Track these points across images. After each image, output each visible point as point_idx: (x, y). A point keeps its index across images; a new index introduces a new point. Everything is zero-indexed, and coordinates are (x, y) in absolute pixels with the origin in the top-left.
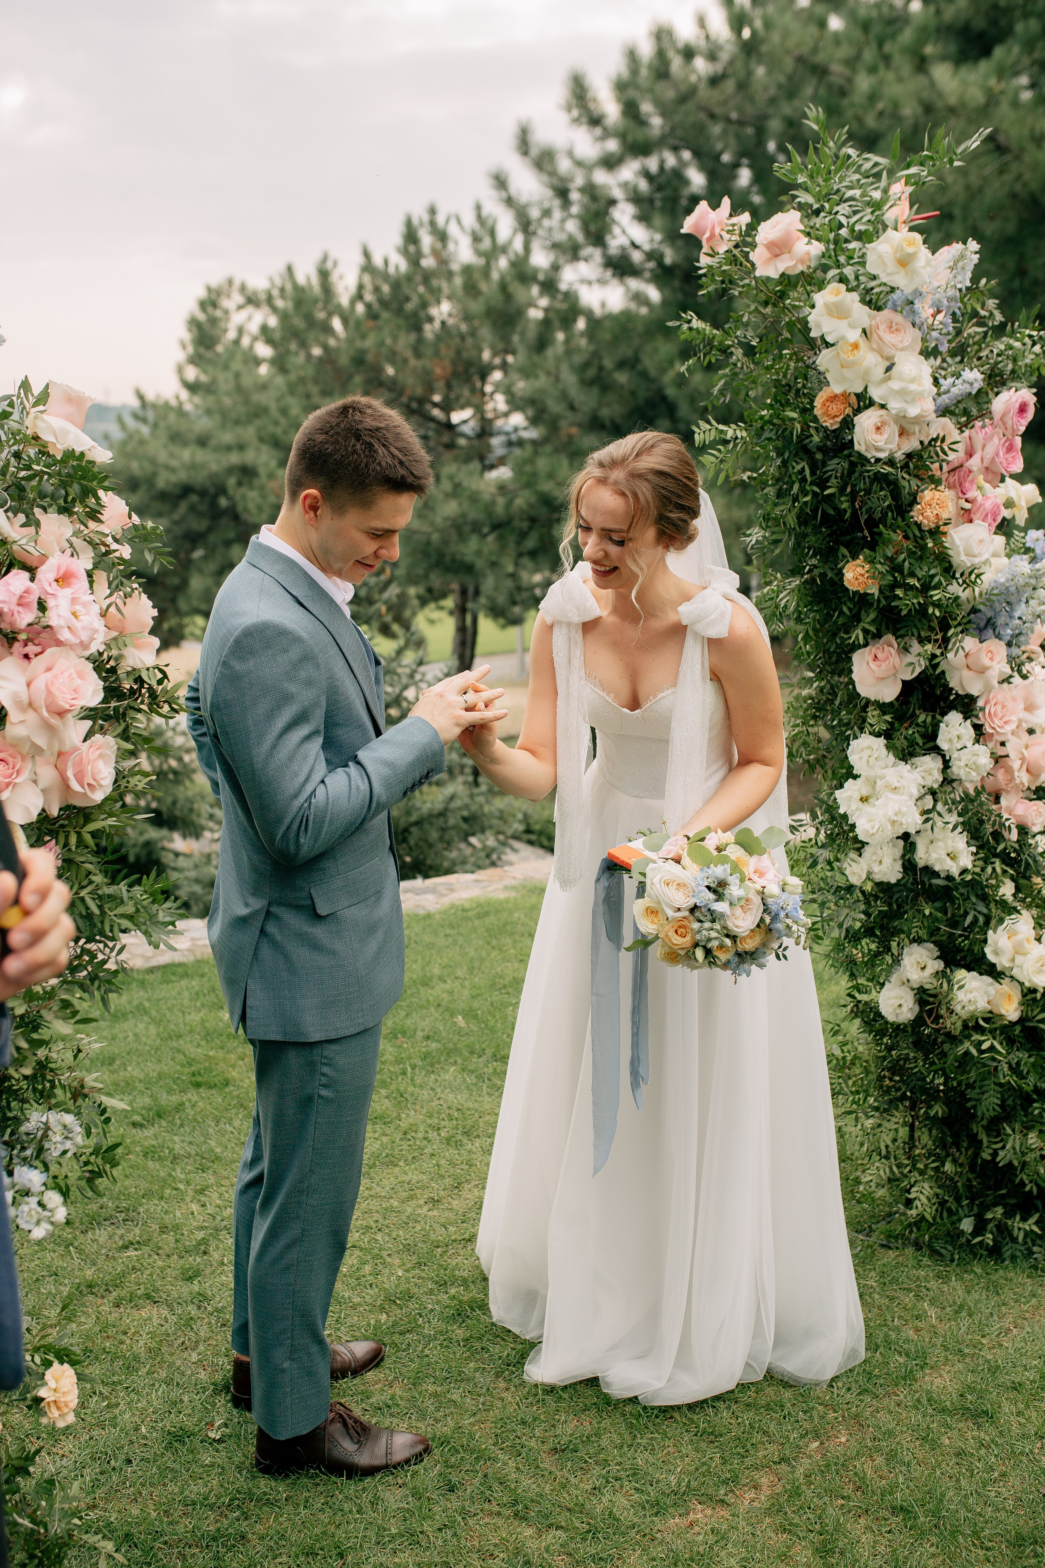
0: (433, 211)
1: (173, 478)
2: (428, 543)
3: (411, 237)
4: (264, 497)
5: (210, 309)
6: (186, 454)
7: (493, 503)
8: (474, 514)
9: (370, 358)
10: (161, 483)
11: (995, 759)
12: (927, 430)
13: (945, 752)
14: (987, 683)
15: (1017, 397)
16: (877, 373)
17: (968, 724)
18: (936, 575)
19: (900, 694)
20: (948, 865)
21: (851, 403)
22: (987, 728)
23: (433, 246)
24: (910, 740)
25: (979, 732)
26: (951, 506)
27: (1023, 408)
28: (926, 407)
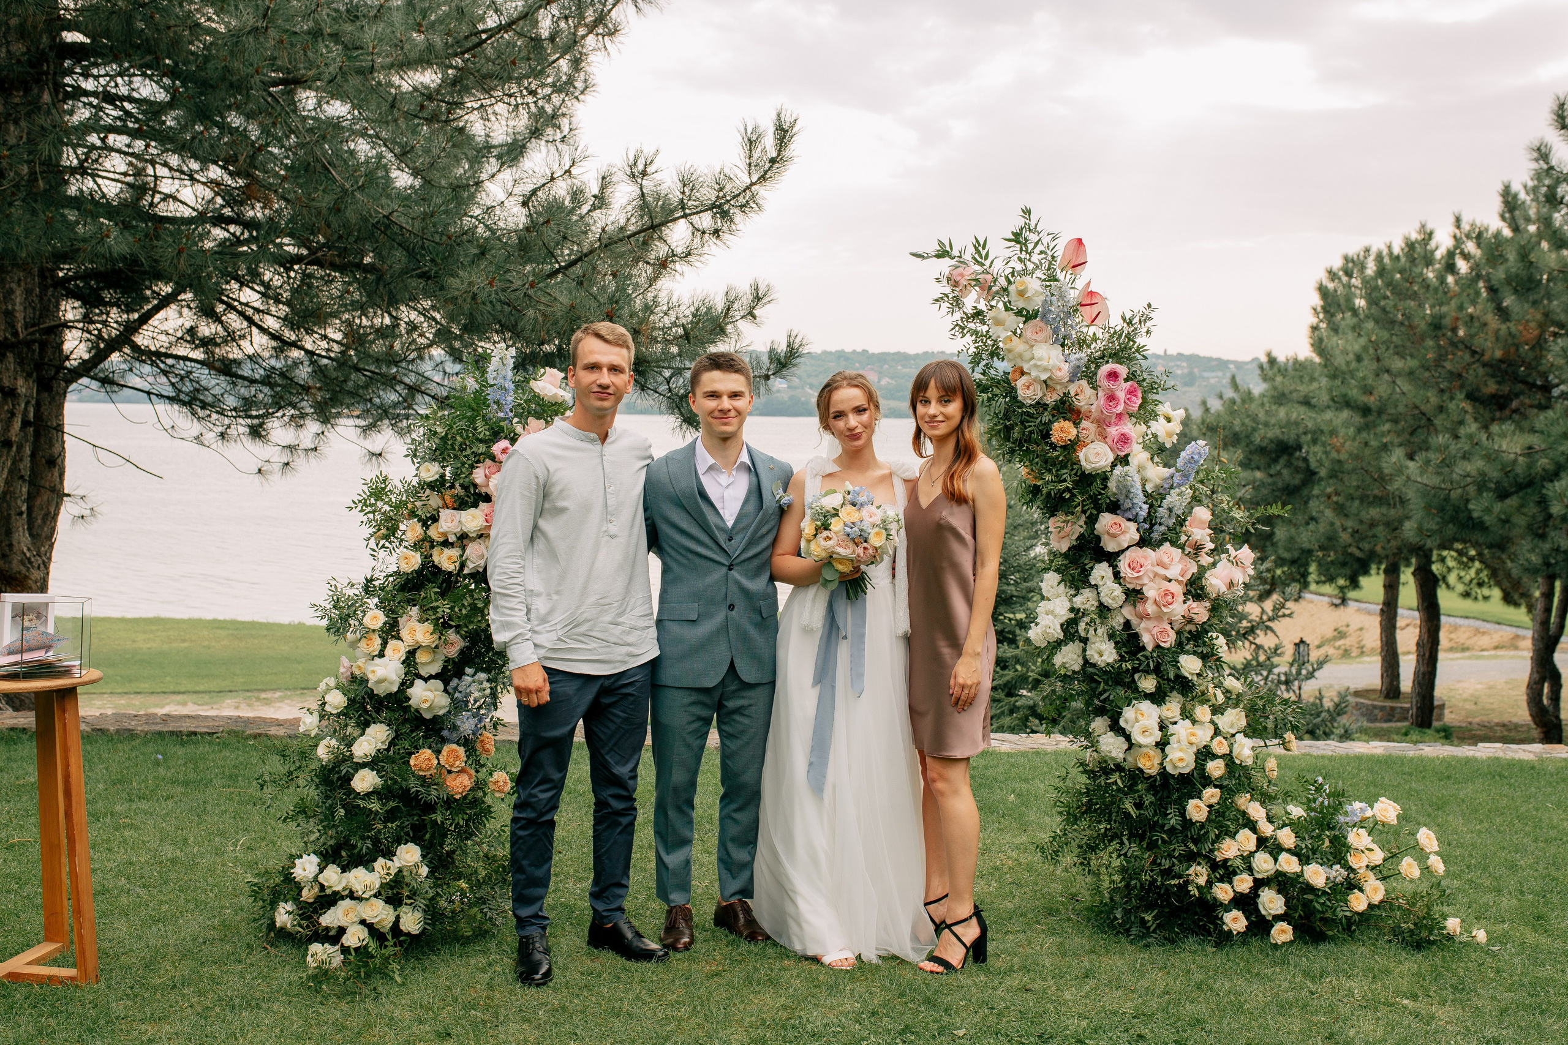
1: (1270, 434)
2: (1447, 499)
3: (1510, 204)
4: (1326, 453)
5: (1345, 279)
6: (1282, 412)
7: (1515, 461)
8: (1494, 474)
9: (1447, 321)
10: (1257, 439)
11: (1126, 594)
12: (1066, 387)
13: (1096, 587)
14: (1119, 544)
15: (1105, 369)
16: (1027, 355)
17: (1110, 571)
18: (1065, 473)
19: (1070, 549)
20: (1095, 658)
21: (1023, 373)
22: (1122, 575)
23: (1538, 212)
24: (1073, 577)
25: (1117, 575)
26: (1074, 432)
27: (1113, 375)
28: (1059, 374)
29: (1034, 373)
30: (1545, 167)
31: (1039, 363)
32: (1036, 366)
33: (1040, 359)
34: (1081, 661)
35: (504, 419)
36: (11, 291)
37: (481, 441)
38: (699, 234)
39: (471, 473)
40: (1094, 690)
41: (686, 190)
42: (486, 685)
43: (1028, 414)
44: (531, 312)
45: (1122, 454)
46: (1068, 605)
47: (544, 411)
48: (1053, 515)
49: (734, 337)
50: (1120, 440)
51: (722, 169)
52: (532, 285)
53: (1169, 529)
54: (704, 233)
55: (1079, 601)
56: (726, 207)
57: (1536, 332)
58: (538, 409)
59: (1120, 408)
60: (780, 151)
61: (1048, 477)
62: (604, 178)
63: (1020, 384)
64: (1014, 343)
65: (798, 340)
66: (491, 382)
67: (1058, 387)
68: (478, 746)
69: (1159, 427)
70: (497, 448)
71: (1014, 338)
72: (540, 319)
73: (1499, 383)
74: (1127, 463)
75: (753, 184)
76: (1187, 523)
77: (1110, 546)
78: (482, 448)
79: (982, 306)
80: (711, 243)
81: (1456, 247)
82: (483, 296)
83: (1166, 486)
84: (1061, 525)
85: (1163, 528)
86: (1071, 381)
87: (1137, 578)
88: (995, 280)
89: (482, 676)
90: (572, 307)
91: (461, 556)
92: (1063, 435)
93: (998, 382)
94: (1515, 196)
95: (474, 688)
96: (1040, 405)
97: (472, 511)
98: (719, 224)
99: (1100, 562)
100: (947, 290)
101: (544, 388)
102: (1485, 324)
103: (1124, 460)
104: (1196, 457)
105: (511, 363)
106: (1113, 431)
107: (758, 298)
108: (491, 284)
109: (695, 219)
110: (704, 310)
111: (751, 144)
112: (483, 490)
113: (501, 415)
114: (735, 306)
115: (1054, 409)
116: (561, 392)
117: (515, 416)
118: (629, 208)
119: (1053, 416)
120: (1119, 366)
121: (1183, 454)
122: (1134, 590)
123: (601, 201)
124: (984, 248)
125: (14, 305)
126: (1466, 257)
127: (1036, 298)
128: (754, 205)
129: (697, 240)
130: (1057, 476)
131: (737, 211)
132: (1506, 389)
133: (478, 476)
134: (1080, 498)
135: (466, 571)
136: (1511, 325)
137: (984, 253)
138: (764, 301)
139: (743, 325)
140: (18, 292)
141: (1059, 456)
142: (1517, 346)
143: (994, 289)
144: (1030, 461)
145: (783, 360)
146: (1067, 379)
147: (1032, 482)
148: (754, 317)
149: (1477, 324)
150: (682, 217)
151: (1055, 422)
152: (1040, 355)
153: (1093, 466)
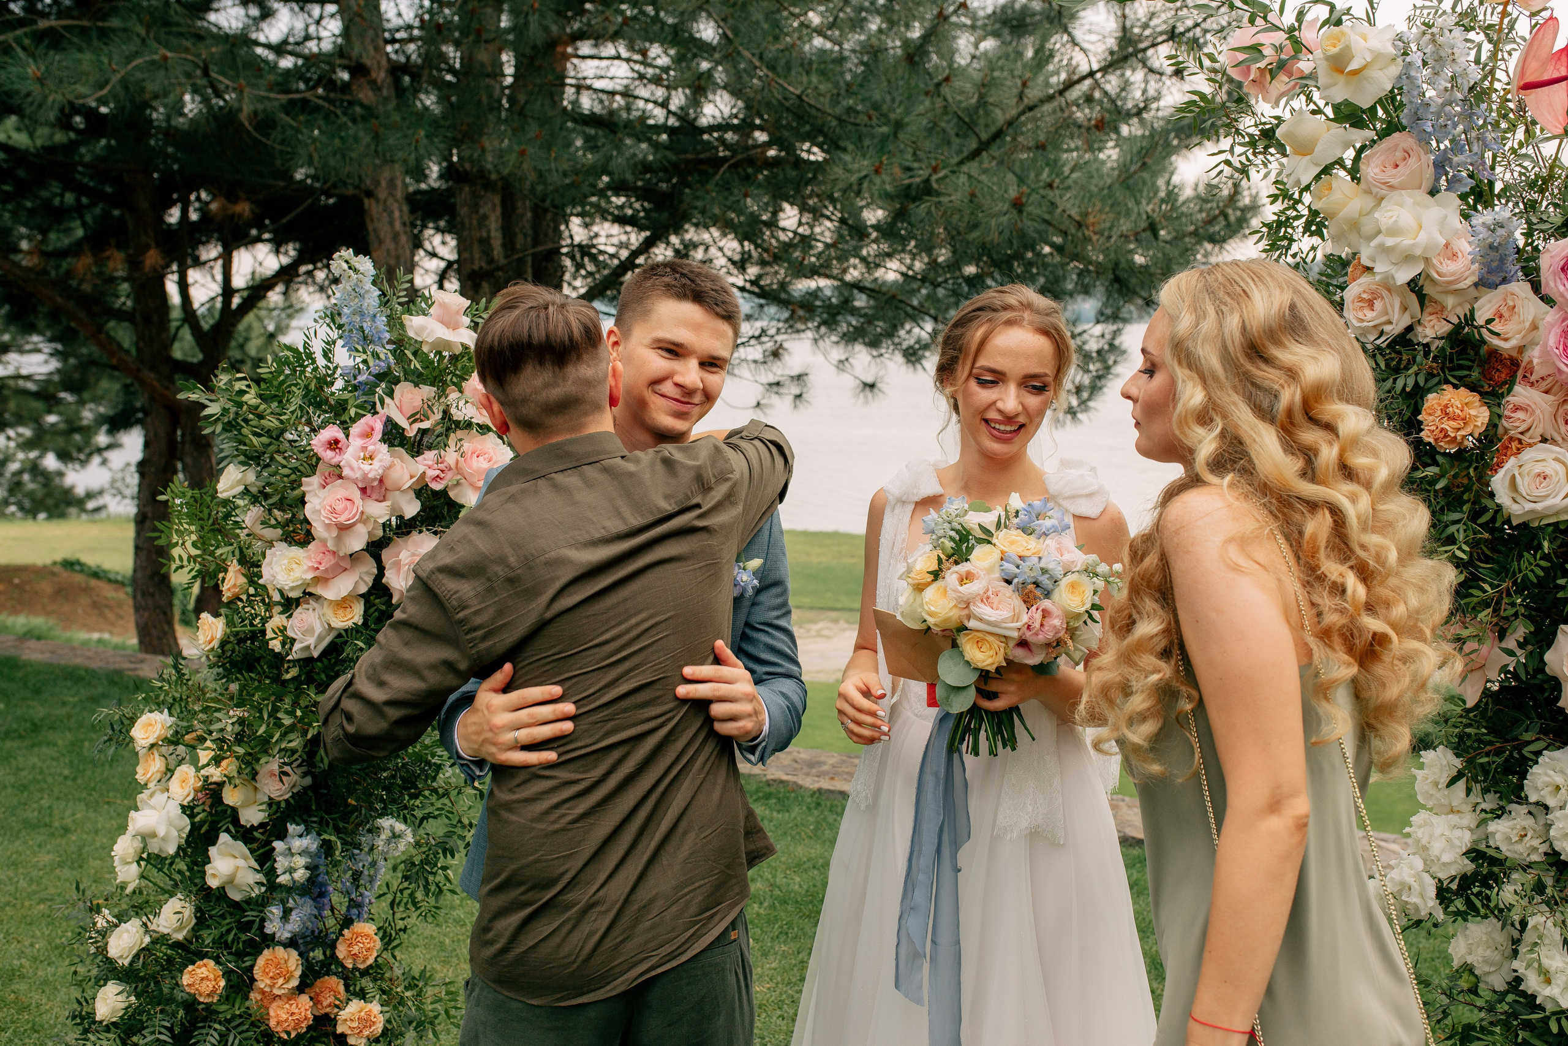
12: (1469, 301)
13: (1541, 805)
15: (1559, 249)
16: (1369, 224)
19: (1485, 699)
20: (1534, 983)
21: (1362, 270)
24: (1487, 772)
26: (1481, 415)
28: (1448, 269)
29: (1379, 268)
31: (1390, 242)
32: (1385, 250)
33: (1393, 232)
36: (485, 217)
39: (299, 484)
42: (300, 862)
46: (1465, 840)
52: (936, 171)
55: (1496, 833)
63: (1353, 293)
67: (1450, 301)
68: (341, 948)
70: (318, 440)
71: (1337, 182)
86: (1484, 283)
92: (1449, 425)
97: (296, 551)
115: (1434, 356)
119: (1428, 375)
125: (489, 232)
127: (1376, 74)
140: (493, 218)
146: (1470, 280)
151: (1429, 391)
152: (1391, 221)
153: (1528, 506)
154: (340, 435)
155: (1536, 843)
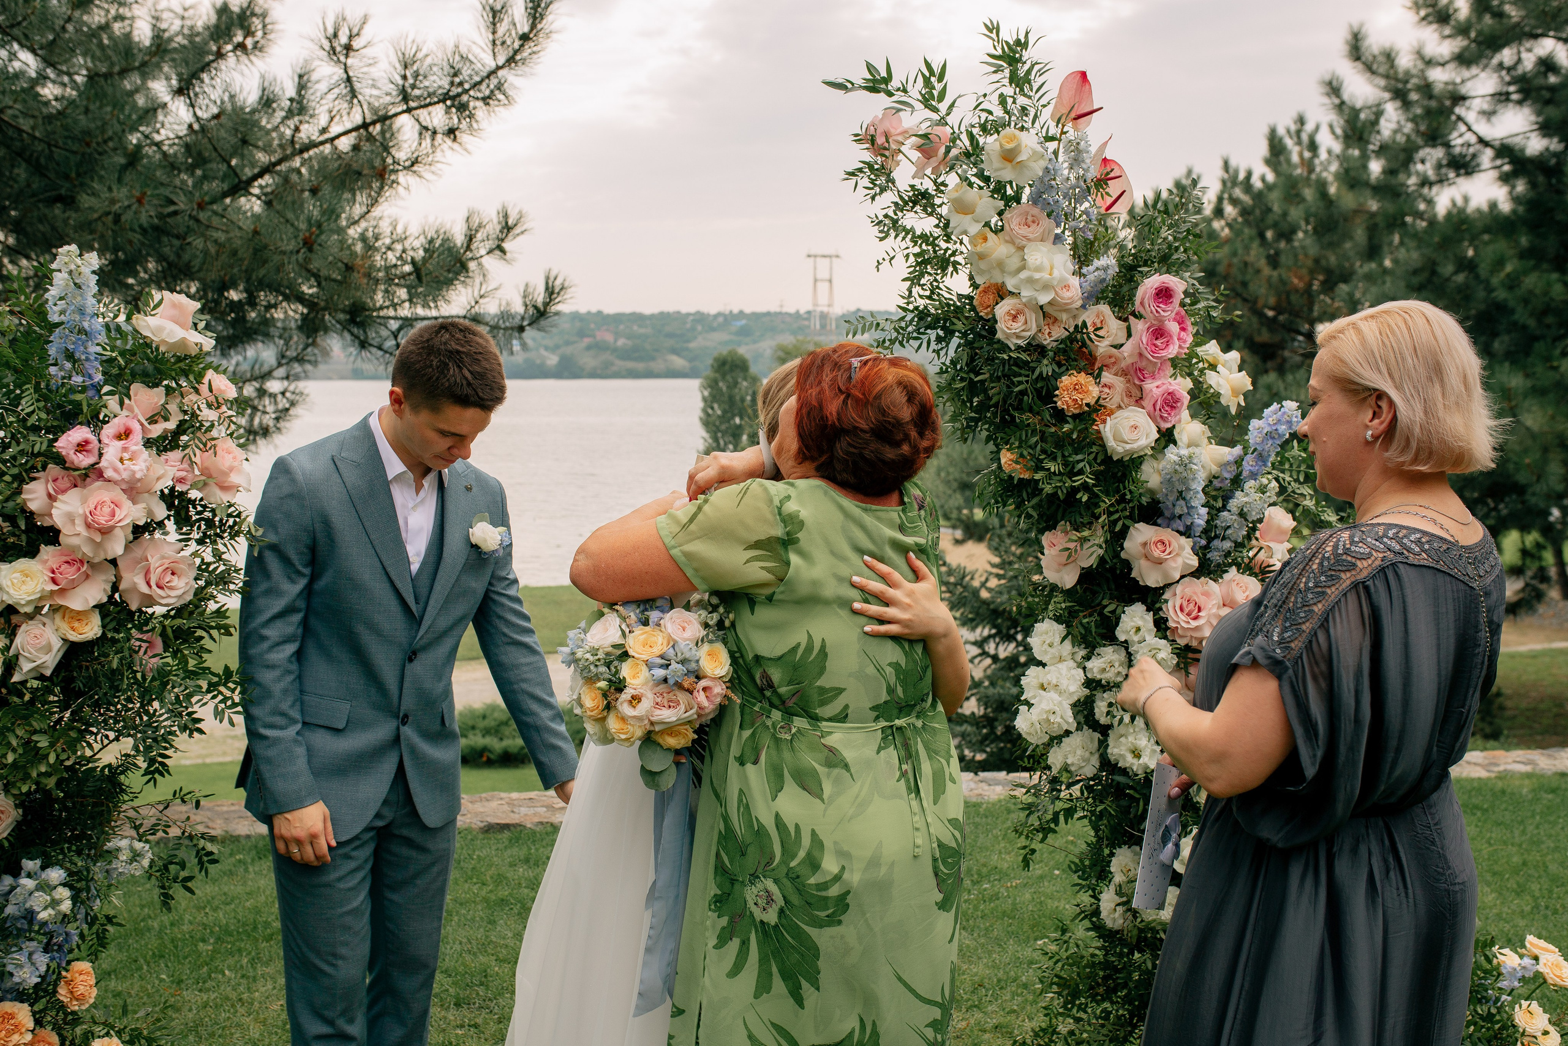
0: (1301, 121)
9: (1221, 269)
11: (1178, 655)
12: (1075, 317)
13: (1126, 645)
14: (1166, 575)
15: (1152, 282)
16: (1014, 263)
17: (1149, 617)
18: (1081, 461)
19: (1079, 582)
20: (1129, 761)
21: (1001, 293)
22: (1171, 624)
23: (1301, 155)
24: (1087, 629)
25: (1161, 626)
26: (1095, 391)
27: (1164, 294)
28: (1067, 294)
29: (1026, 293)
30: (1337, 101)
31: (1037, 276)
32: (1030, 281)
33: (1038, 269)
34: (1095, 761)
35: (84, 389)
37: (35, 429)
38: (428, 135)
39: (18, 492)
40: (1126, 811)
41: (408, 74)
42: (64, 893)
43: (1017, 362)
44: (199, 243)
45: (1166, 426)
46: (1078, 674)
47: (159, 371)
48: (1051, 527)
49: (478, 280)
50: (1166, 402)
51: (457, 47)
52: (201, 206)
53: (1239, 545)
54: (435, 133)
55: (1095, 665)
56: (465, 98)
57: (1307, 279)
58: (150, 367)
59: (1173, 351)
60: (533, 26)
61: (1053, 467)
62: (301, 76)
63: (1002, 310)
64: (990, 243)
65: (558, 283)
66: (54, 318)
67: (1064, 316)
68: (63, 993)
69: (1222, 381)
70: (67, 442)
71: (991, 236)
72: (213, 250)
73: (1271, 330)
74: (1175, 443)
75: (499, 68)
76: (1258, 534)
77: (1151, 579)
78: (39, 443)
79: (928, 185)
80: (445, 147)
81: (1222, 192)
82: (127, 217)
83: (1227, 475)
84: (1072, 545)
85: (1227, 545)
86: (1083, 307)
87: (1197, 628)
88: (954, 139)
89: (56, 875)
90: (256, 232)
91: (8, 648)
92: (1076, 396)
93: (958, 310)
94: (1281, 140)
95: (37, 902)
96: (1036, 349)
97: (23, 563)
98: (456, 120)
99: (1130, 602)
100: (868, 157)
101: (161, 329)
102: (1258, 271)
103: (1167, 437)
104: (1282, 428)
105: (91, 283)
106: (1154, 388)
107: (507, 228)
108: (140, 201)
109: (422, 114)
110: (438, 243)
111: (495, 15)
112: (47, 523)
113: (78, 379)
114: (479, 236)
115: (1057, 350)
116: (194, 337)
117: (106, 382)
118: (331, 96)
119: (1060, 365)
120: (1176, 279)
121: (1254, 423)
122: (1188, 648)
123: (299, 107)
124: (940, 79)
126: (1234, 202)
127: (1032, 164)
128: (501, 97)
129: (427, 142)
130: (1066, 464)
131: (479, 104)
132: (1277, 338)
133: (35, 496)
134: (1107, 502)
135: (16, 678)
136: (1282, 271)
137: (938, 87)
138: (517, 230)
139: (491, 263)
141: (1072, 431)
142: (1288, 294)
143: (954, 152)
144: (1021, 441)
145: (540, 305)
146: (1079, 303)
147: (1021, 473)
148: (503, 251)
149: (1250, 270)
150: (404, 112)
151: (1061, 375)
152: (1038, 262)
153: (1128, 447)
154: (91, 437)
155: (1120, 669)
